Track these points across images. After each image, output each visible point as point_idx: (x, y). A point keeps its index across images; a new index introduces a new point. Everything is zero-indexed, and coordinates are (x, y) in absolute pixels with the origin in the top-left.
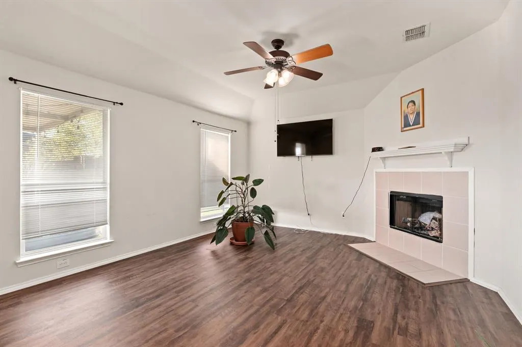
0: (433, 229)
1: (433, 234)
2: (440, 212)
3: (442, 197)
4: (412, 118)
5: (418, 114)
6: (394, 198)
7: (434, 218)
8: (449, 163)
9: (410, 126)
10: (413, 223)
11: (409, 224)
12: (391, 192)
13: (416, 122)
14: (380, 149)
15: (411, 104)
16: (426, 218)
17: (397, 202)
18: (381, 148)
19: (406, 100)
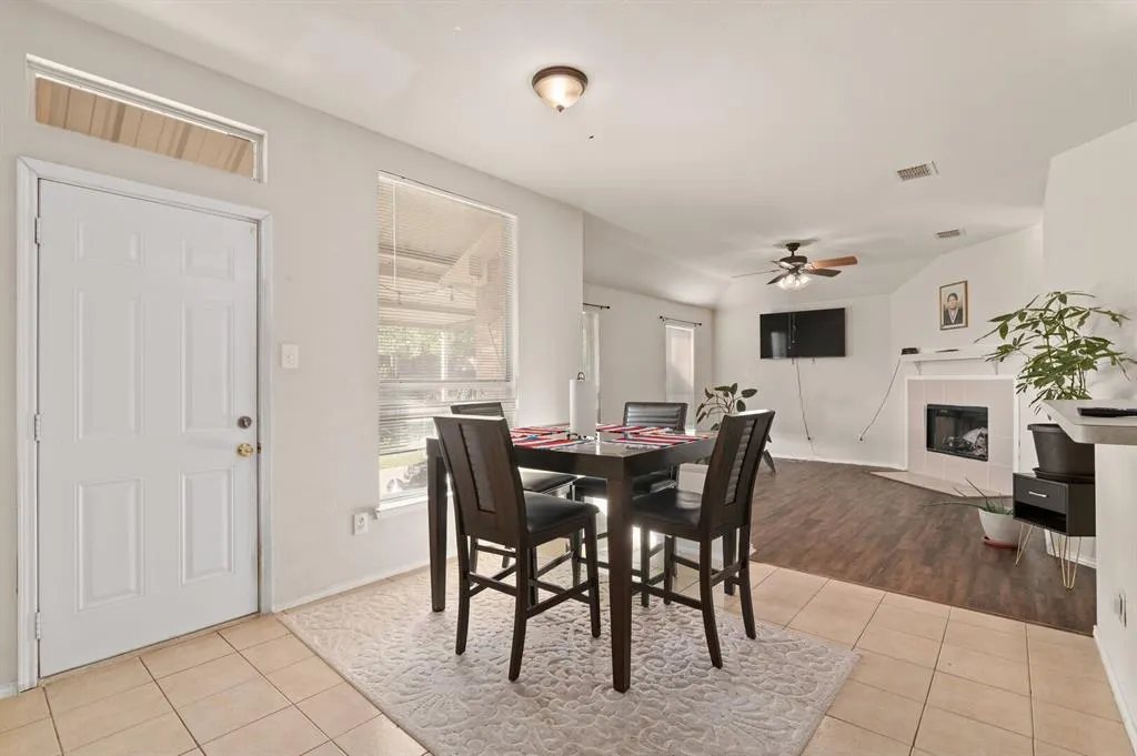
0: (980, 447)
1: (979, 452)
2: (986, 427)
3: (986, 409)
4: (953, 314)
5: (960, 311)
6: (933, 412)
7: (981, 435)
8: (994, 372)
9: (951, 324)
10: (956, 443)
11: (951, 445)
12: (929, 405)
13: (959, 319)
14: (913, 351)
15: (952, 298)
16: (971, 437)
17: (937, 418)
18: (915, 349)
19: (947, 292)
